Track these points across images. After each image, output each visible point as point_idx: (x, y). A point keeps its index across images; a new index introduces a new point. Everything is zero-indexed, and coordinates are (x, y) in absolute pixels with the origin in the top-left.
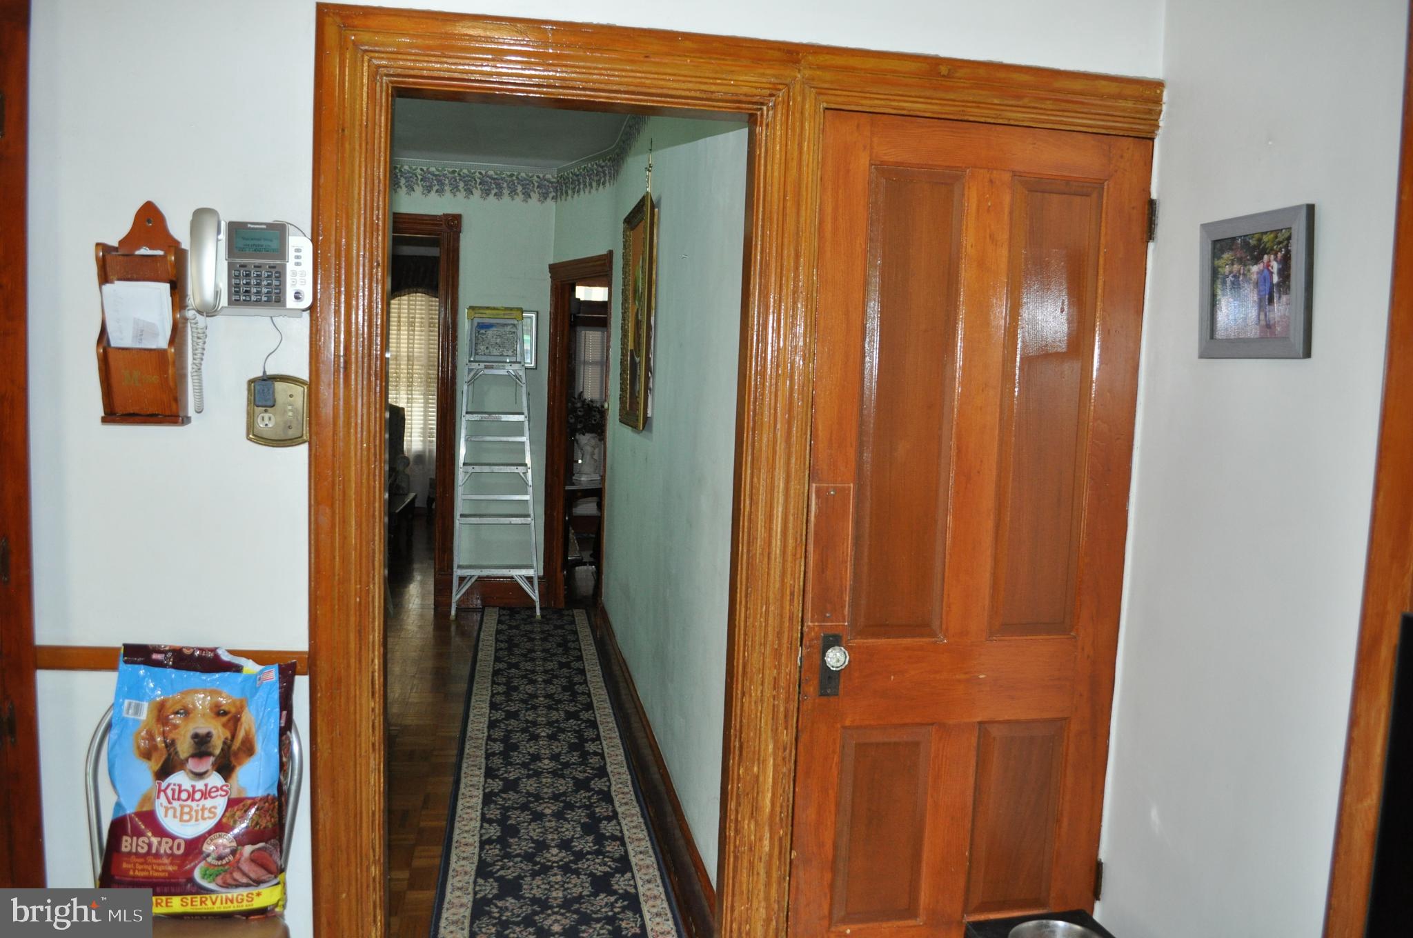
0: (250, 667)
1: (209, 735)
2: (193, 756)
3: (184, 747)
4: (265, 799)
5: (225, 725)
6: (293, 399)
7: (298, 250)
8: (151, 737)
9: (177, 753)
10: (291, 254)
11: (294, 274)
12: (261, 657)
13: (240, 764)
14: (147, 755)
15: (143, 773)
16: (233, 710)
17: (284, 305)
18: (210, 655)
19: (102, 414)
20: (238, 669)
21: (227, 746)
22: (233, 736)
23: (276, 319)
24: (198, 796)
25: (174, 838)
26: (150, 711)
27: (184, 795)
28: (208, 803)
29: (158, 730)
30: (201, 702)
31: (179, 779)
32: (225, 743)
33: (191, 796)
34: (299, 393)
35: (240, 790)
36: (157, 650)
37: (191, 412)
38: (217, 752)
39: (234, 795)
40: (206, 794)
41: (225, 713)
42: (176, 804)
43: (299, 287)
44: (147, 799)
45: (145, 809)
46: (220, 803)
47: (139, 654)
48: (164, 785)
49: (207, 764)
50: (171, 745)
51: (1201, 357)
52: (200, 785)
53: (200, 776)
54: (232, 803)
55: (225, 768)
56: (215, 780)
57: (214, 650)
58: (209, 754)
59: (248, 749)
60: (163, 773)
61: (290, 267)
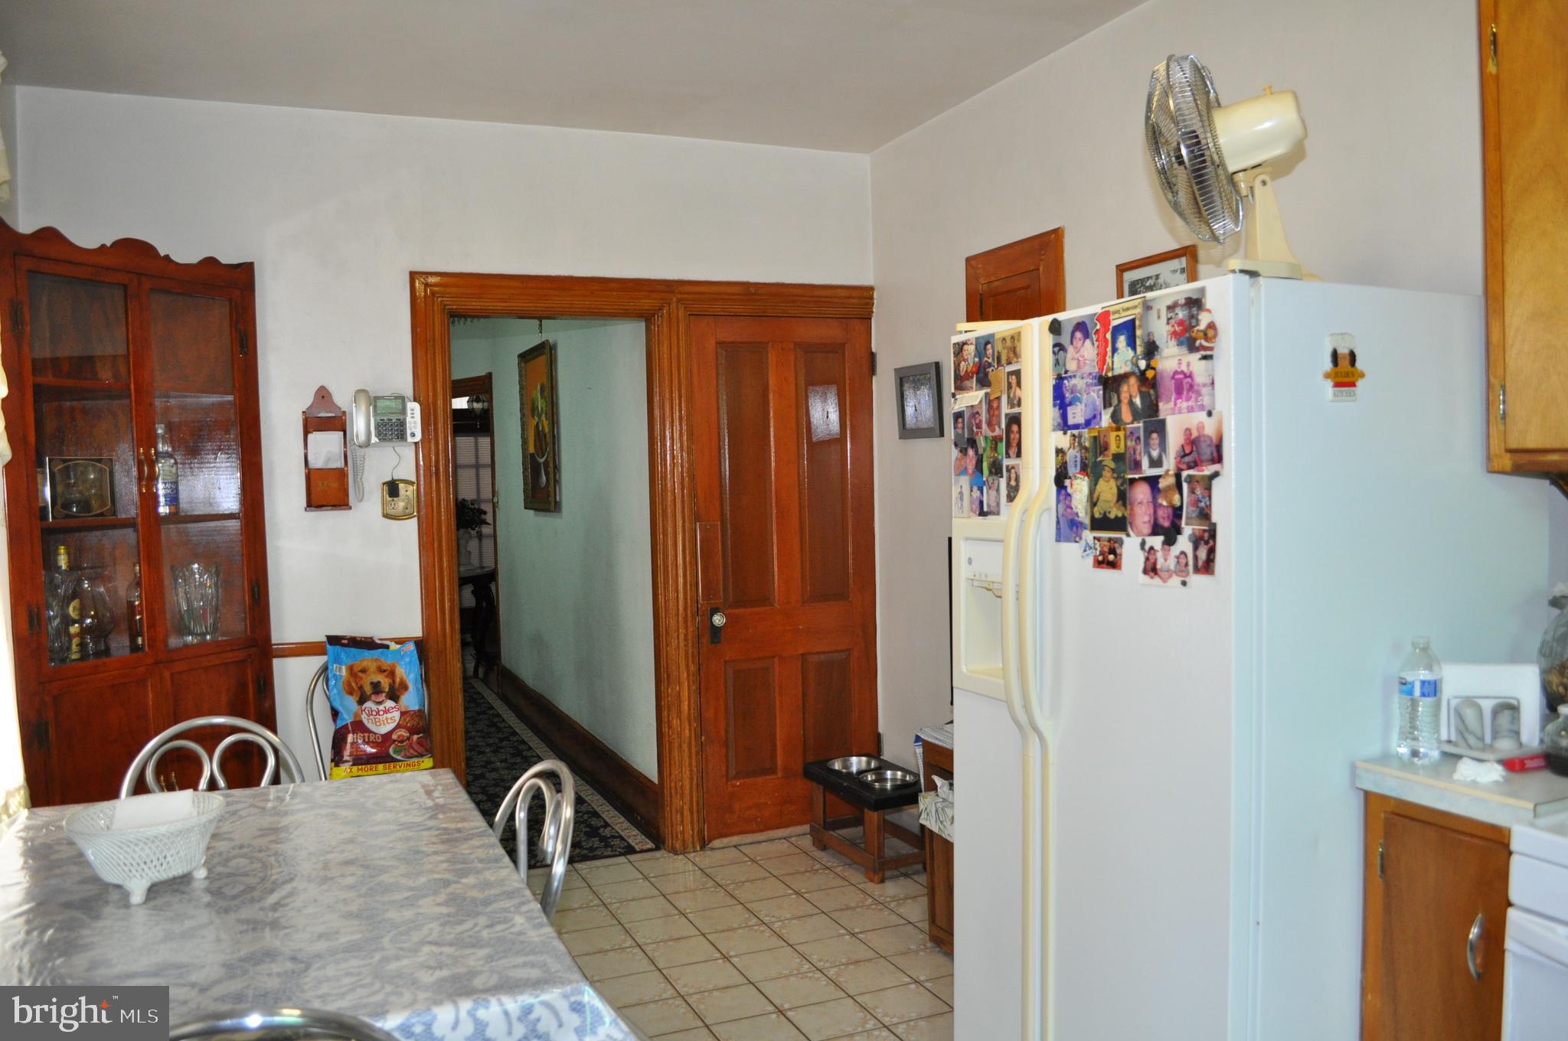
0: (393, 646)
1: (379, 683)
2: (373, 693)
3: (368, 689)
4: (420, 712)
5: (387, 677)
6: (407, 492)
7: (412, 410)
8: (349, 684)
9: (365, 692)
10: (409, 412)
11: (410, 422)
12: (400, 641)
13: (402, 694)
14: (351, 693)
15: (351, 702)
16: (389, 668)
17: (406, 440)
18: (370, 640)
19: (305, 505)
20: (387, 647)
21: (392, 687)
22: (394, 682)
23: (396, 449)
24: (381, 713)
25: (375, 734)
26: (346, 670)
27: (374, 713)
28: (389, 715)
29: (352, 681)
30: (373, 667)
31: (369, 705)
32: (390, 685)
33: (378, 713)
34: (412, 489)
35: (406, 707)
36: (343, 638)
37: (351, 503)
38: (387, 690)
39: (403, 710)
40: (386, 711)
41: (385, 671)
42: (372, 717)
43: (413, 430)
44: (356, 715)
45: (358, 719)
46: (397, 715)
47: (334, 640)
48: (363, 707)
49: (382, 697)
50: (361, 688)
51: (900, 438)
52: (381, 707)
53: (380, 703)
54: (403, 714)
56: (390, 704)
57: (371, 638)
58: (382, 692)
59: (404, 687)
60: (362, 701)
61: (408, 419)
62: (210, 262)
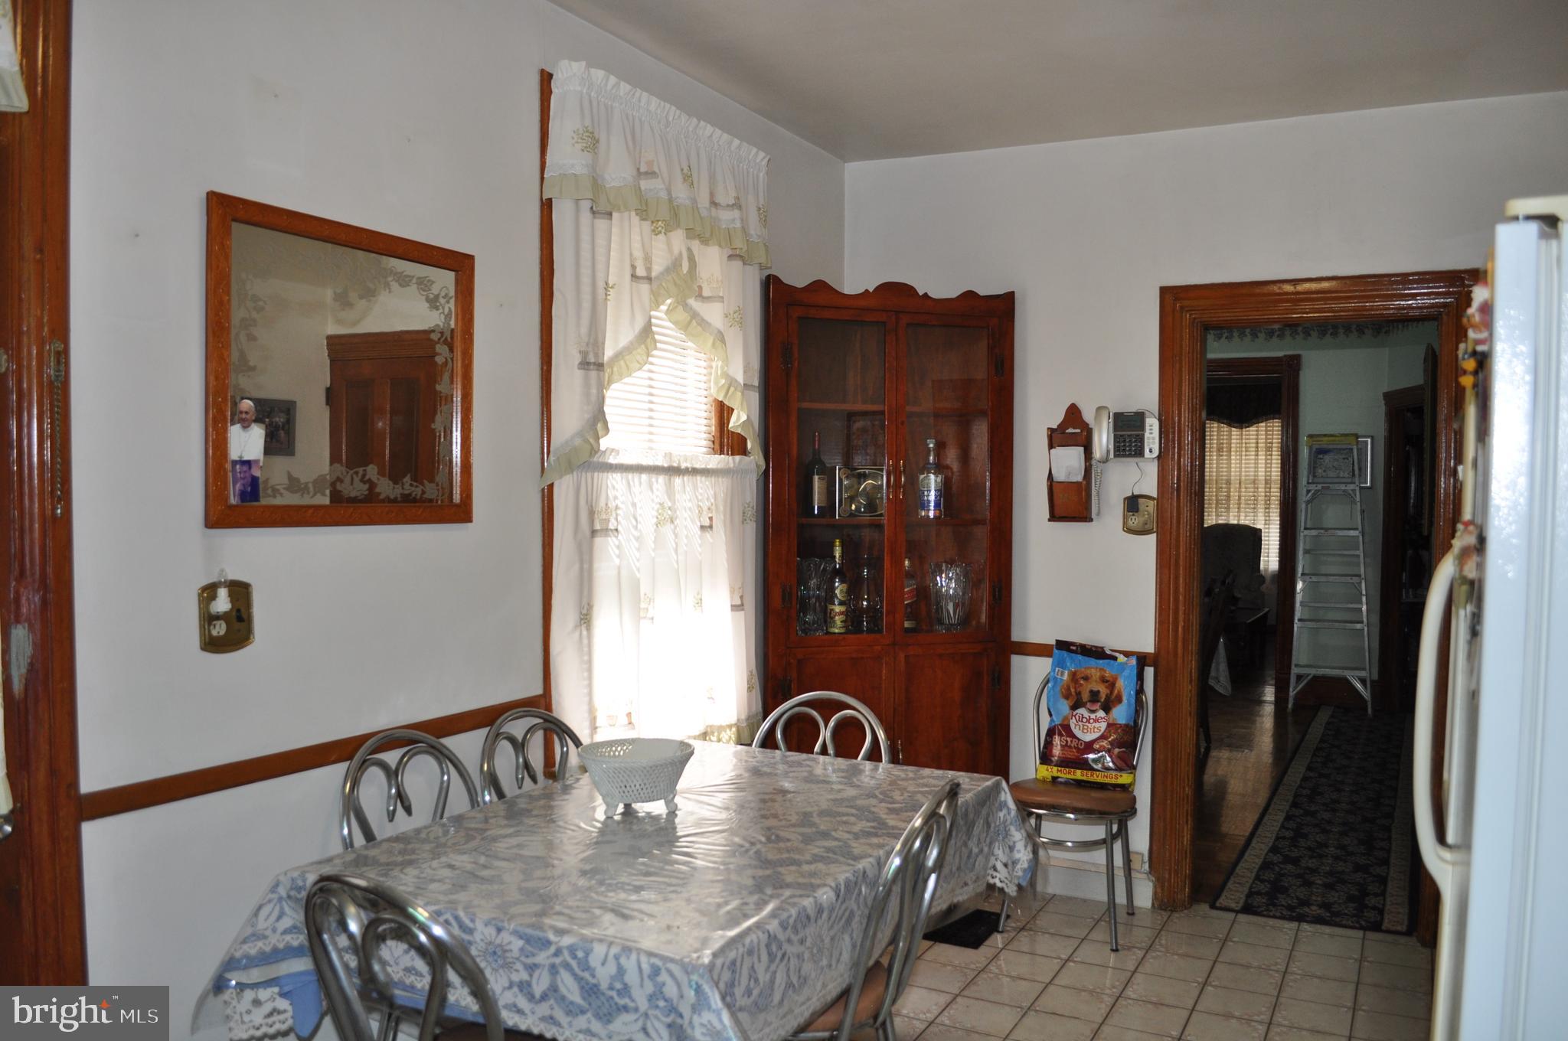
0: (1121, 658)
1: (1099, 692)
2: (1089, 701)
3: (1085, 696)
4: (1127, 725)
5: (1106, 687)
6: (1150, 507)
7: (1151, 426)
8: (1068, 689)
9: (1081, 698)
10: (1147, 428)
11: (1149, 438)
12: (1127, 654)
13: (1115, 706)
14: (1067, 697)
15: (1064, 707)
16: (1111, 680)
17: (1143, 456)
18: (1100, 650)
19: (1048, 517)
20: (1115, 659)
21: (1108, 697)
22: (1112, 692)
23: (1140, 464)
24: (1091, 721)
25: (1079, 740)
26: (1068, 675)
27: (1085, 720)
28: (1097, 725)
29: (1072, 686)
30: (1095, 674)
31: (1082, 711)
32: (1107, 696)
33: (1088, 721)
34: (1152, 504)
35: (1114, 719)
36: (1072, 644)
37: (1094, 516)
38: (1103, 700)
39: (1111, 722)
40: (1096, 721)
41: (1107, 681)
42: (1080, 723)
43: (1151, 446)
44: (1066, 718)
45: (1066, 723)
46: (1103, 725)
47: (1062, 645)
48: (1075, 713)
49: (1097, 706)
50: (1079, 694)
52: (1093, 716)
53: (1093, 712)
54: (1109, 725)
55: (1107, 709)
56: (1101, 714)
57: (1102, 648)
58: (1098, 701)
59: (1119, 700)
60: (1074, 707)
61: (1147, 435)
62: (970, 295)
